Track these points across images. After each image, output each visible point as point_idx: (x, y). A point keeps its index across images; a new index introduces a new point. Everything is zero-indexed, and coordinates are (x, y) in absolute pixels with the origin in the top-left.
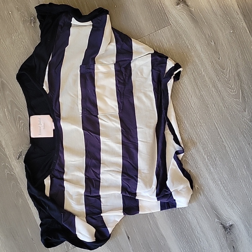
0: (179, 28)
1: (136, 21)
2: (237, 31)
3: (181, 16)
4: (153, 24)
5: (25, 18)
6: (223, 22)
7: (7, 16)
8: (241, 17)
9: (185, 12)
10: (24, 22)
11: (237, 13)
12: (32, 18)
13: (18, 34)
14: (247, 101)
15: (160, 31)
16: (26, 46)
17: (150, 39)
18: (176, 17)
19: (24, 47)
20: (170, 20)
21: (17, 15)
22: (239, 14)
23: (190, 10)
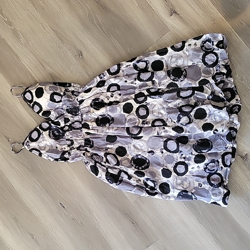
0: (176, 31)
1: (146, 35)
2: (216, 22)
3: (175, 22)
4: (158, 33)
5: (75, 54)
6: (205, 18)
7: (64, 56)
8: (217, 11)
9: (177, 19)
10: (75, 56)
11: (213, 9)
12: (79, 52)
13: (73, 65)
14: (236, 67)
15: (164, 37)
16: (80, 72)
17: (158, 44)
18: (172, 24)
19: (79, 73)
20: (169, 28)
21: (70, 54)
22: (215, 9)
23: (180, 17)
